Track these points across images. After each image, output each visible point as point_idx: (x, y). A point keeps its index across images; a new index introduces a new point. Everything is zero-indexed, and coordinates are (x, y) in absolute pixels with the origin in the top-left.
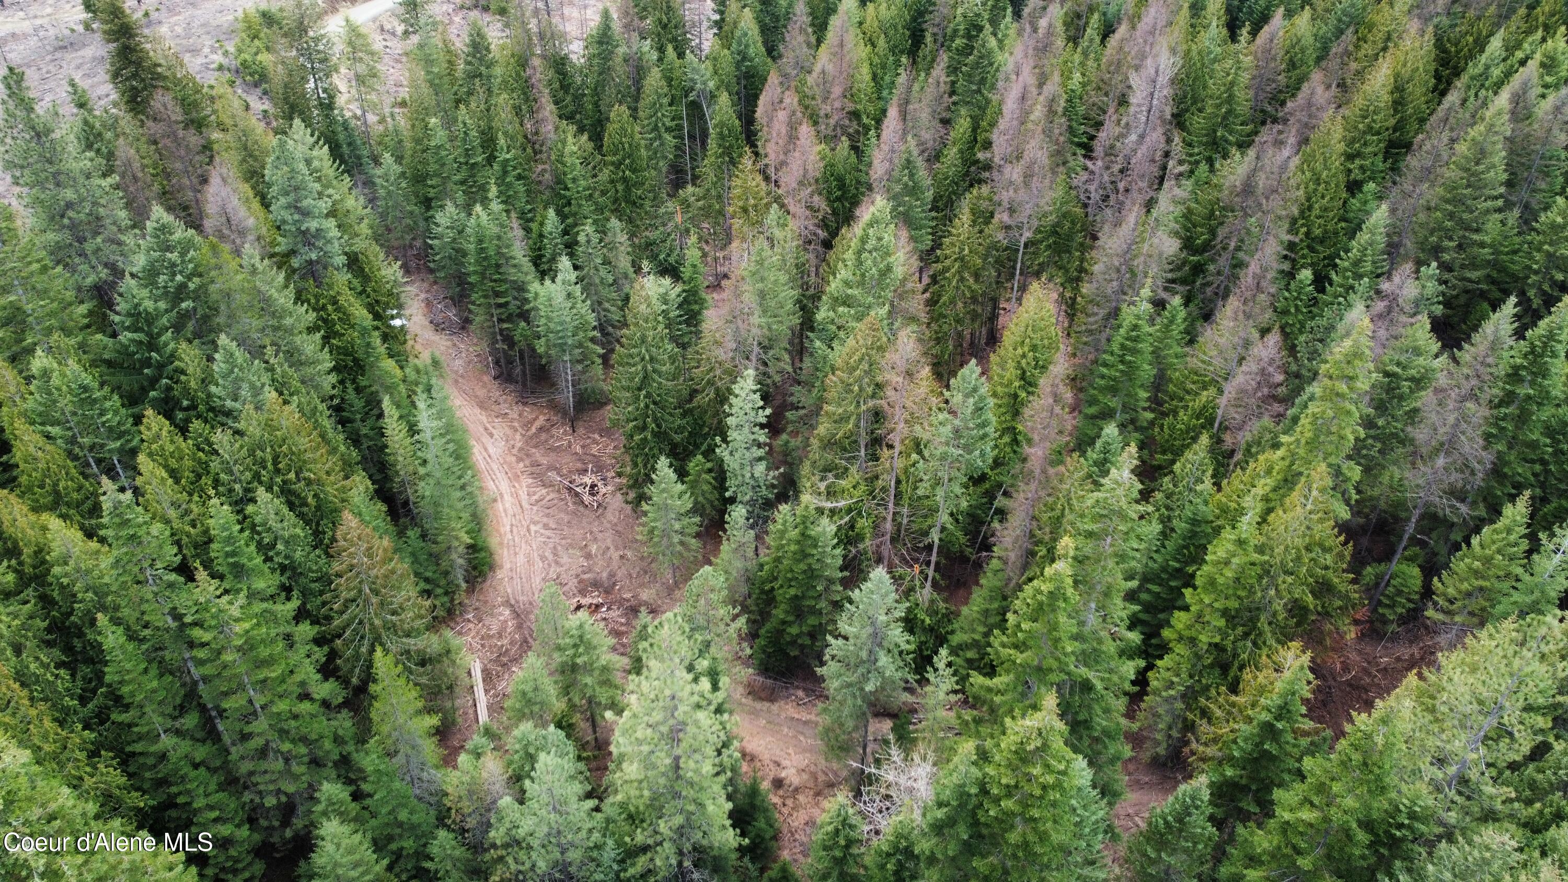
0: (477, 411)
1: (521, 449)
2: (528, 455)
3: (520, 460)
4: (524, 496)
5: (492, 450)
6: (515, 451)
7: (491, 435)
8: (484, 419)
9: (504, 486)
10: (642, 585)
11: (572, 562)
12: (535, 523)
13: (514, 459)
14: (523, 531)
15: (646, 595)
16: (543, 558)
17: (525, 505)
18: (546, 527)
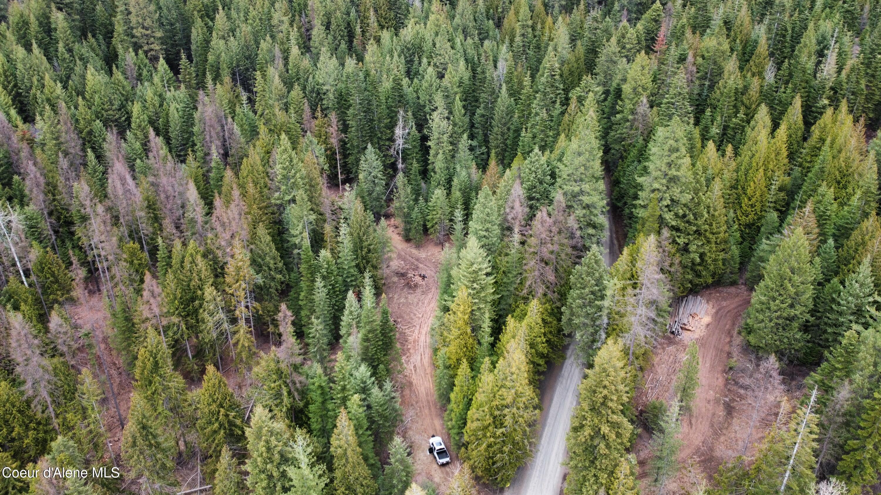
0: (415, 382)
1: (404, 355)
2: (403, 350)
3: (408, 349)
4: (417, 332)
5: (419, 358)
6: (408, 354)
7: (415, 367)
8: (414, 377)
9: (422, 338)
10: (394, 283)
11: (412, 298)
12: (419, 318)
13: (411, 351)
14: (425, 316)
15: (395, 279)
16: (423, 303)
17: (418, 327)
18: (415, 315)
